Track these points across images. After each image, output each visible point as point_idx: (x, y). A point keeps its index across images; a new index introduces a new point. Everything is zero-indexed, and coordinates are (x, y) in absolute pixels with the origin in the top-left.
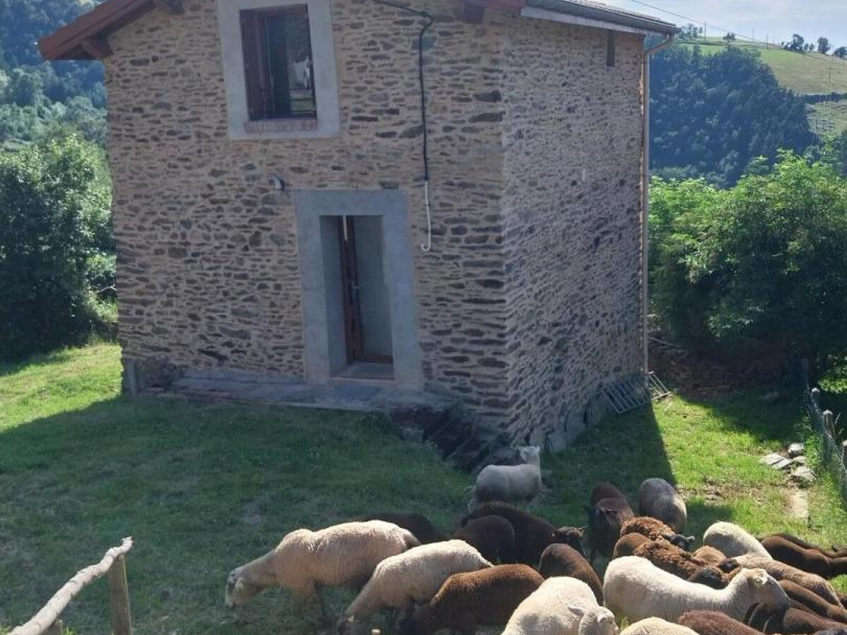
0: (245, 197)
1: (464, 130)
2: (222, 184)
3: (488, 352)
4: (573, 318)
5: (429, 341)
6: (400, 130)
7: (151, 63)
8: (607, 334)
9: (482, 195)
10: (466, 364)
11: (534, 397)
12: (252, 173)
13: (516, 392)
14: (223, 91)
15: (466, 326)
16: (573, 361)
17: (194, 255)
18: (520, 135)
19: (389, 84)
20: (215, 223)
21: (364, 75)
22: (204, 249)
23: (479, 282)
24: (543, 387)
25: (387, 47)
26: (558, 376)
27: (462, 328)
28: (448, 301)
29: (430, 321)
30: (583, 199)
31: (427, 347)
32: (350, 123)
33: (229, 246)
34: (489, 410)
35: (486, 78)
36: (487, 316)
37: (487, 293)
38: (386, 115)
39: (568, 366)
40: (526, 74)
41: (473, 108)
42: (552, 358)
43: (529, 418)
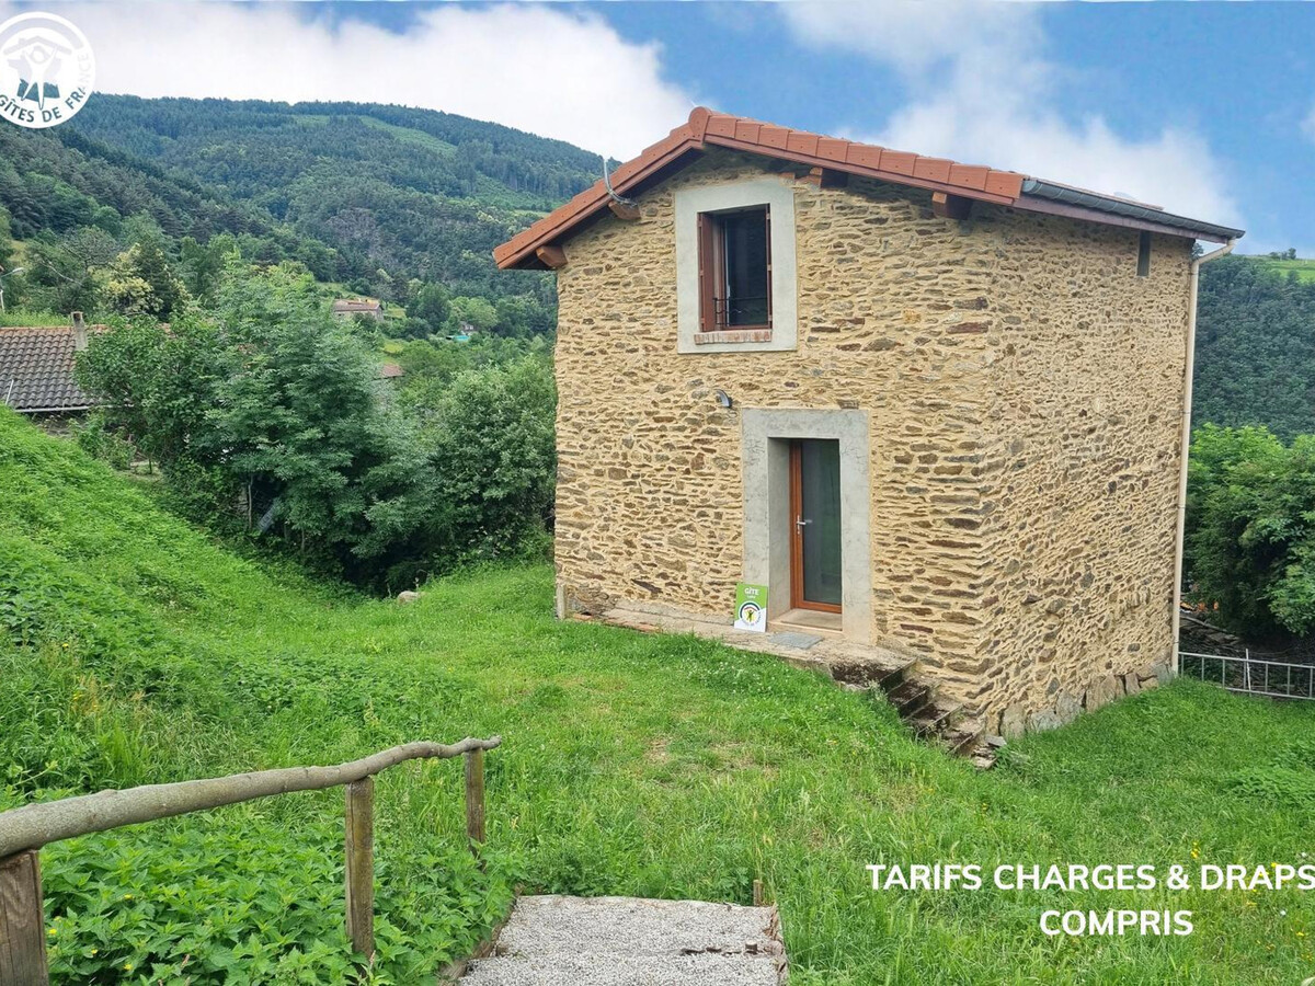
0: (690, 414)
1: (940, 343)
2: (668, 400)
3: (956, 605)
4: (1075, 578)
5: (885, 587)
6: (864, 342)
7: (604, 272)
8: (1121, 601)
9: (958, 418)
10: (928, 617)
11: (1014, 665)
12: (698, 390)
13: (987, 656)
14: (676, 301)
15: (930, 573)
16: (1071, 629)
17: (633, 476)
18: (1011, 350)
19: (856, 291)
20: (657, 443)
21: (826, 281)
22: (644, 470)
23: (949, 522)
24: (1027, 656)
25: (855, 249)
26: (1049, 646)
27: (926, 575)
28: (910, 541)
29: (888, 564)
30: (1096, 433)
31: (882, 594)
32: (808, 334)
33: (670, 469)
34: (953, 674)
35: (970, 282)
36: (956, 562)
37: (958, 535)
38: (849, 325)
39: (1064, 634)
40: (1022, 279)
41: (955, 317)
42: (1041, 622)
43: (1006, 691)
